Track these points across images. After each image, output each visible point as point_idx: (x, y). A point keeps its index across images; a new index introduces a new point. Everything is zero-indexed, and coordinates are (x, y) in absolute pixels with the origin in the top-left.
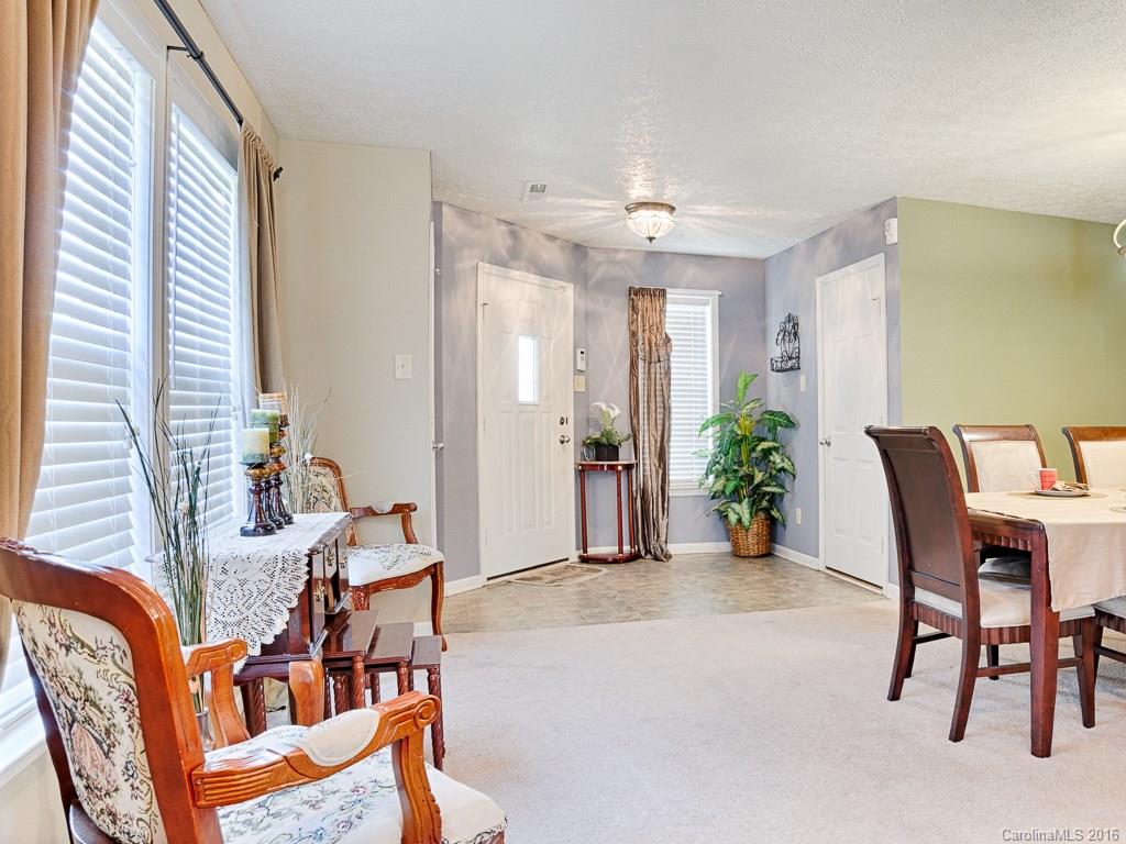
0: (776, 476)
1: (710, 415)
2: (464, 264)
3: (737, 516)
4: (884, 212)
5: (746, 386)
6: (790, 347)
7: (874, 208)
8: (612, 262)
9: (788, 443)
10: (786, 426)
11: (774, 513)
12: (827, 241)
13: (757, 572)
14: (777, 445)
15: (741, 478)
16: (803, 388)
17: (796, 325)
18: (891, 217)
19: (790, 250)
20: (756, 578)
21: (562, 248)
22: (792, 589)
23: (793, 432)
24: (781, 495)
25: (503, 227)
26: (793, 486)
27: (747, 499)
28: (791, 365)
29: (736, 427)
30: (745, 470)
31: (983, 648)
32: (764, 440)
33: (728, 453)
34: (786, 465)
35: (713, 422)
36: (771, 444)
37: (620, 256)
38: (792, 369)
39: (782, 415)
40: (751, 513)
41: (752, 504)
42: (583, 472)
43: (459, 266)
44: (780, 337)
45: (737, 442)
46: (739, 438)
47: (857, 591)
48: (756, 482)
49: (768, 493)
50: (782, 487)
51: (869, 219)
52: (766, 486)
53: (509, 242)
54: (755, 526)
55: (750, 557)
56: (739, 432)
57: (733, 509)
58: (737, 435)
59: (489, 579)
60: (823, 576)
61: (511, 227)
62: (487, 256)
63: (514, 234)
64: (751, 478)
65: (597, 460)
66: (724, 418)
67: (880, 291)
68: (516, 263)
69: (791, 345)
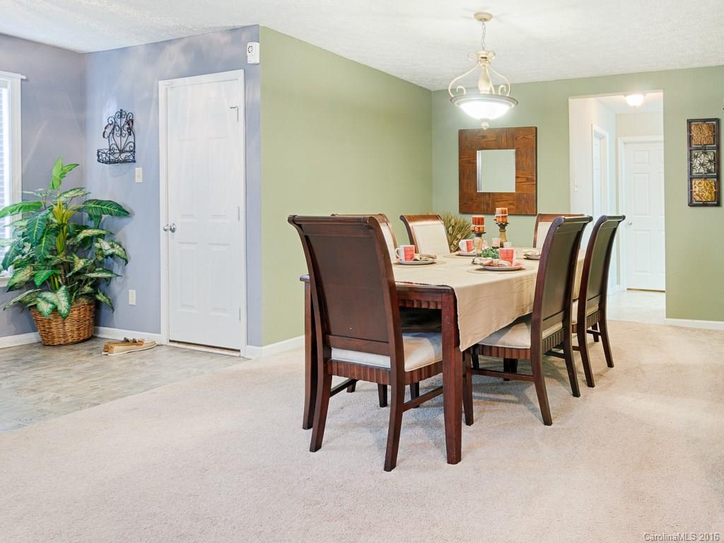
0: (104, 262)
1: (7, 203)
3: (50, 306)
4: (244, 36)
5: (63, 175)
6: (120, 141)
7: (234, 30)
9: (118, 230)
10: (118, 215)
11: (100, 297)
12: (174, 49)
13: (84, 359)
14: (102, 232)
15: (55, 267)
16: (139, 179)
17: (130, 122)
18: (252, 41)
19: (123, 51)
20: (87, 365)
22: (138, 368)
23: (125, 220)
24: (108, 280)
26: (124, 271)
27: (63, 288)
28: (121, 158)
29: (51, 216)
30: (61, 257)
31: (408, 387)
32: (86, 227)
33: (40, 242)
34: (117, 250)
35: (13, 210)
36: (96, 232)
38: (125, 161)
39: (111, 203)
40: (70, 301)
41: (70, 292)
44: (108, 131)
45: (52, 230)
46: (54, 226)
47: (212, 357)
48: (76, 269)
49: (92, 279)
50: (111, 272)
51: (227, 38)
52: (90, 272)
54: (76, 312)
55: (66, 344)
56: (55, 220)
57: (44, 299)
58: (52, 222)
60: (167, 349)
64: (69, 267)
66: (28, 207)
67: (239, 100)
69: (124, 140)
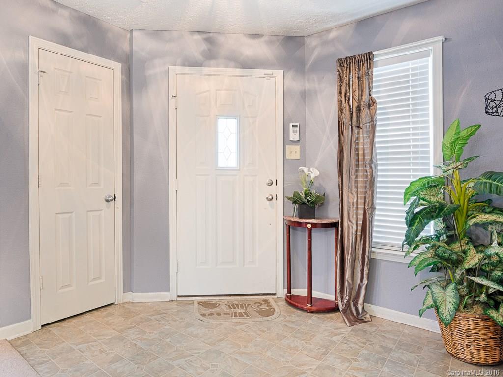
2: (155, 69)
8: (325, 43)
21: (270, 43)
25: (197, 37)
37: (333, 35)
42: (291, 227)
43: (150, 72)
53: (204, 46)
59: (179, 296)
61: (205, 36)
62: (179, 61)
63: (209, 41)
65: (300, 218)
68: (212, 62)
